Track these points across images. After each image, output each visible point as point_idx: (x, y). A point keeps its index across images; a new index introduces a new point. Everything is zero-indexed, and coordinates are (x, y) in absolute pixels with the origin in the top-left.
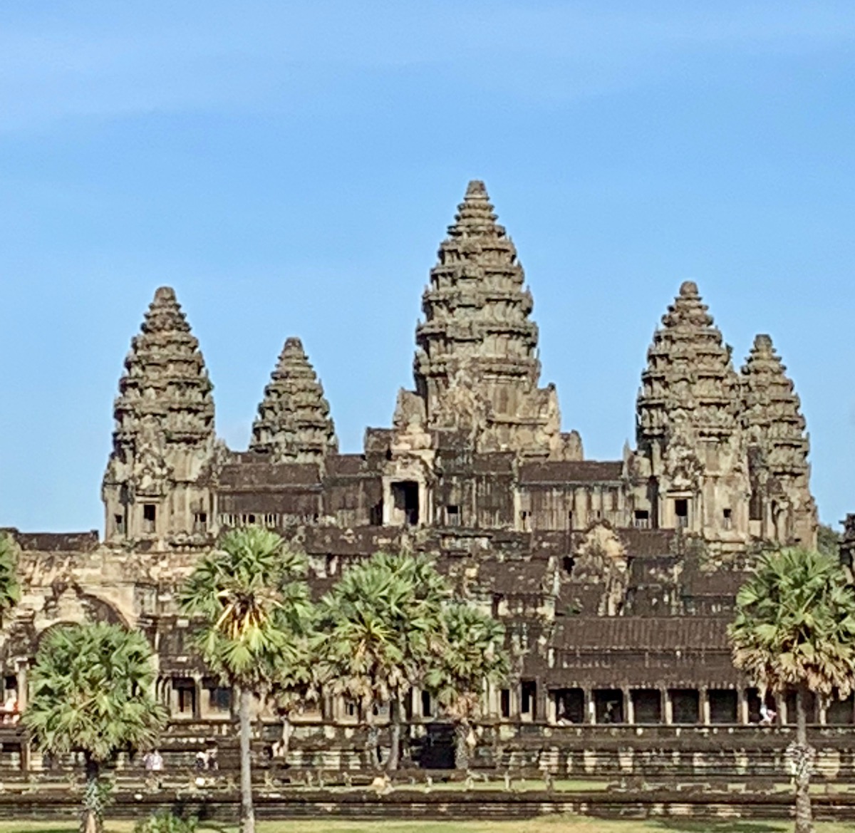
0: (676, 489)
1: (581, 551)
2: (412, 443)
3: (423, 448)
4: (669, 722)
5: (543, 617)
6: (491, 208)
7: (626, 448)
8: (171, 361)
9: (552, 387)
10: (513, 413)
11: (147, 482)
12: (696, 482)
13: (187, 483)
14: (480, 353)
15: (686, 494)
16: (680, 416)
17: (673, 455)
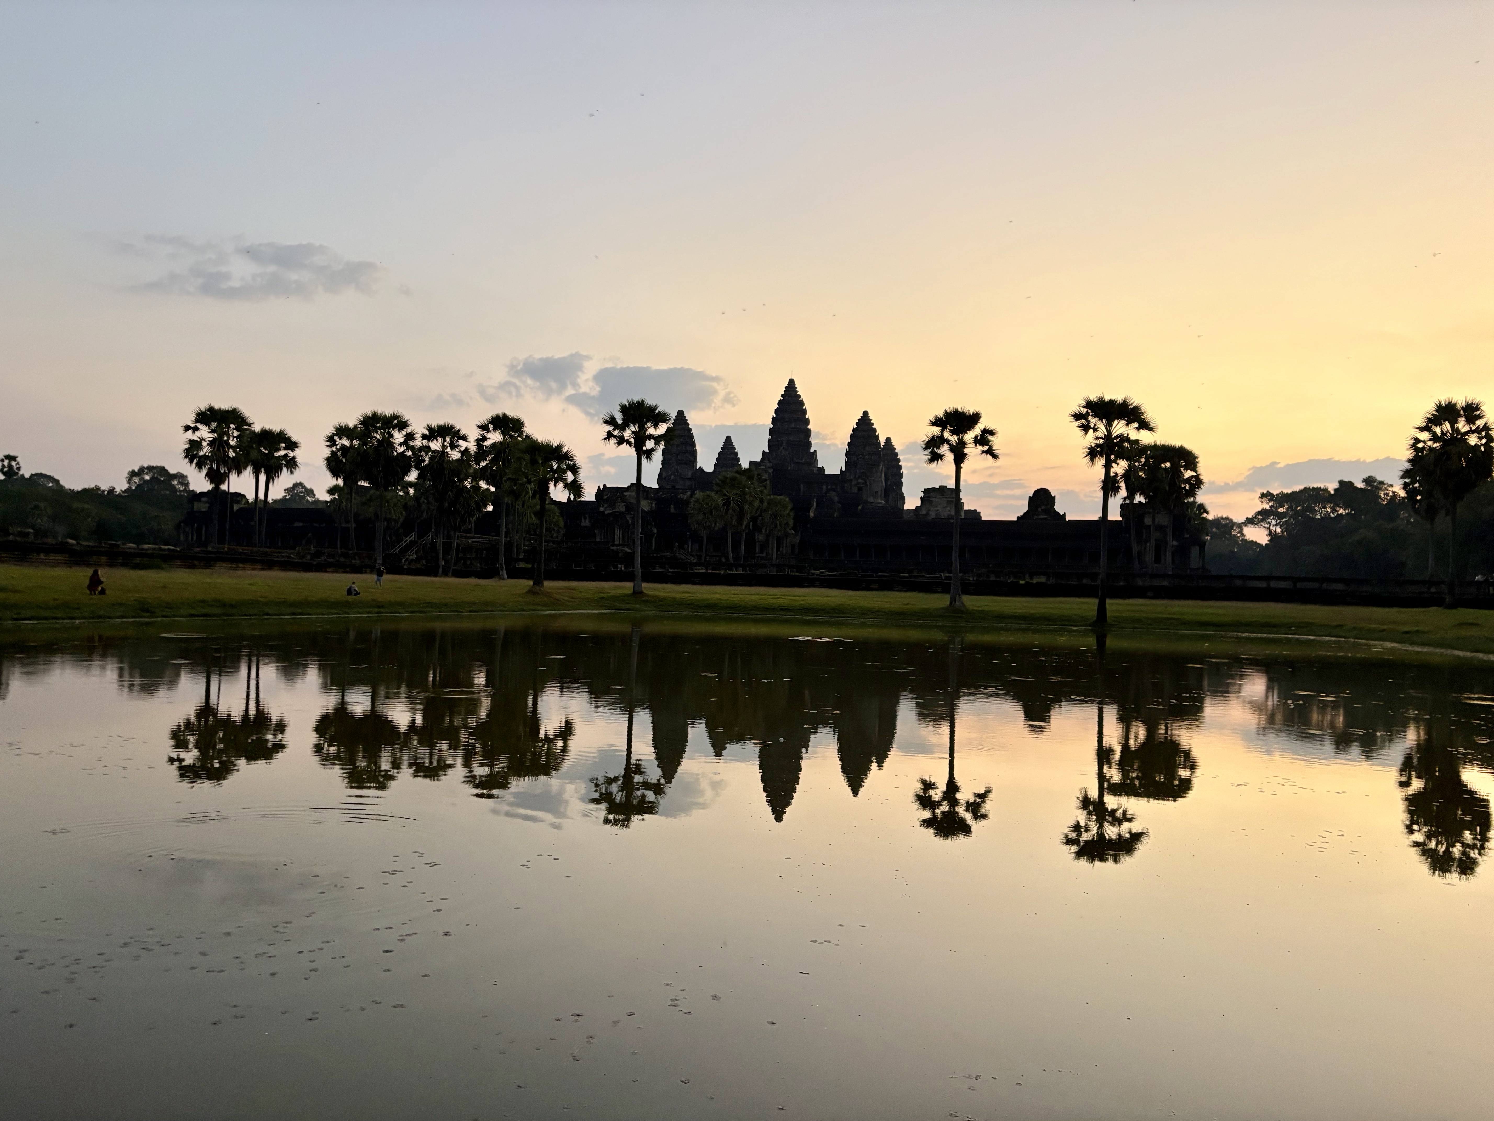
0: (858, 483)
1: (824, 500)
2: (765, 466)
3: (769, 468)
4: (858, 559)
5: (809, 516)
6: (796, 388)
7: (841, 469)
8: (682, 436)
9: (815, 451)
10: (802, 460)
11: (672, 477)
12: (866, 482)
13: (687, 478)
14: (791, 438)
15: (862, 486)
16: (861, 458)
17: (858, 471)
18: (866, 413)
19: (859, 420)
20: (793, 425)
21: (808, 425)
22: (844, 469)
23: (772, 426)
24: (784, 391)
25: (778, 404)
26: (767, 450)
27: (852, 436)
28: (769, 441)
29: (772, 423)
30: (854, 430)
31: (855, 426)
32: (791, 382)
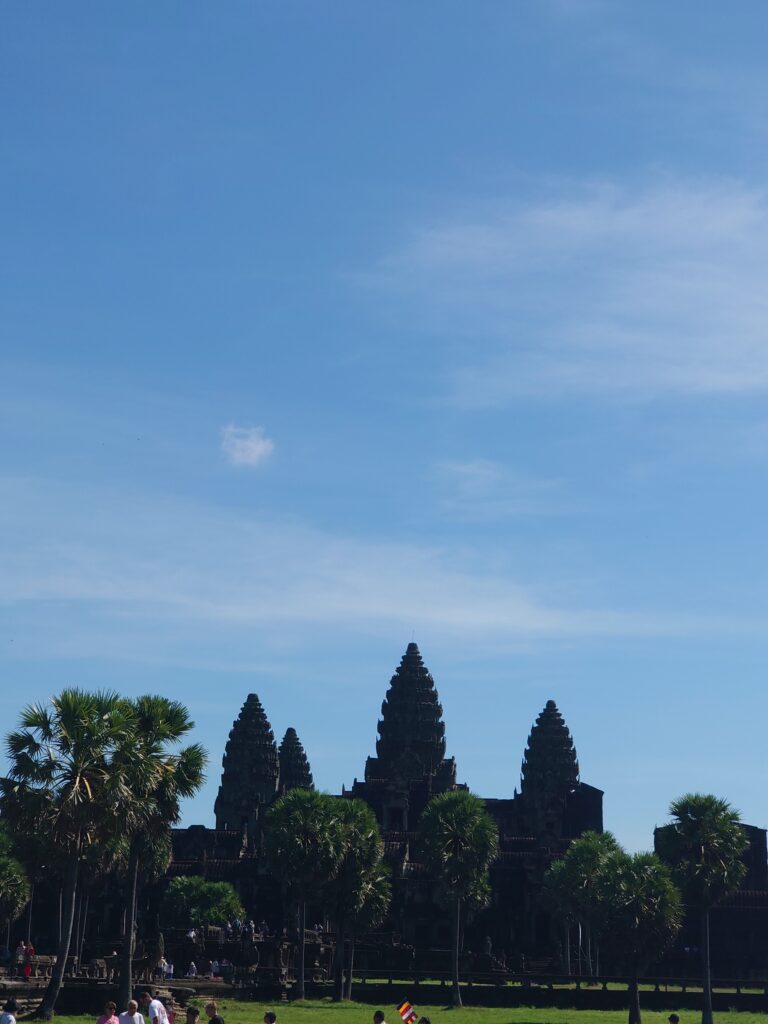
6: (421, 658)
7: (515, 791)
9: (452, 758)
10: (434, 772)
11: (244, 803)
18: (551, 705)
19: (540, 714)
21: (440, 715)
22: (519, 792)
23: (382, 718)
24: (402, 663)
25: (392, 682)
26: (374, 755)
27: (530, 741)
28: (378, 744)
29: (383, 713)
30: (534, 730)
31: (536, 725)
32: (412, 647)
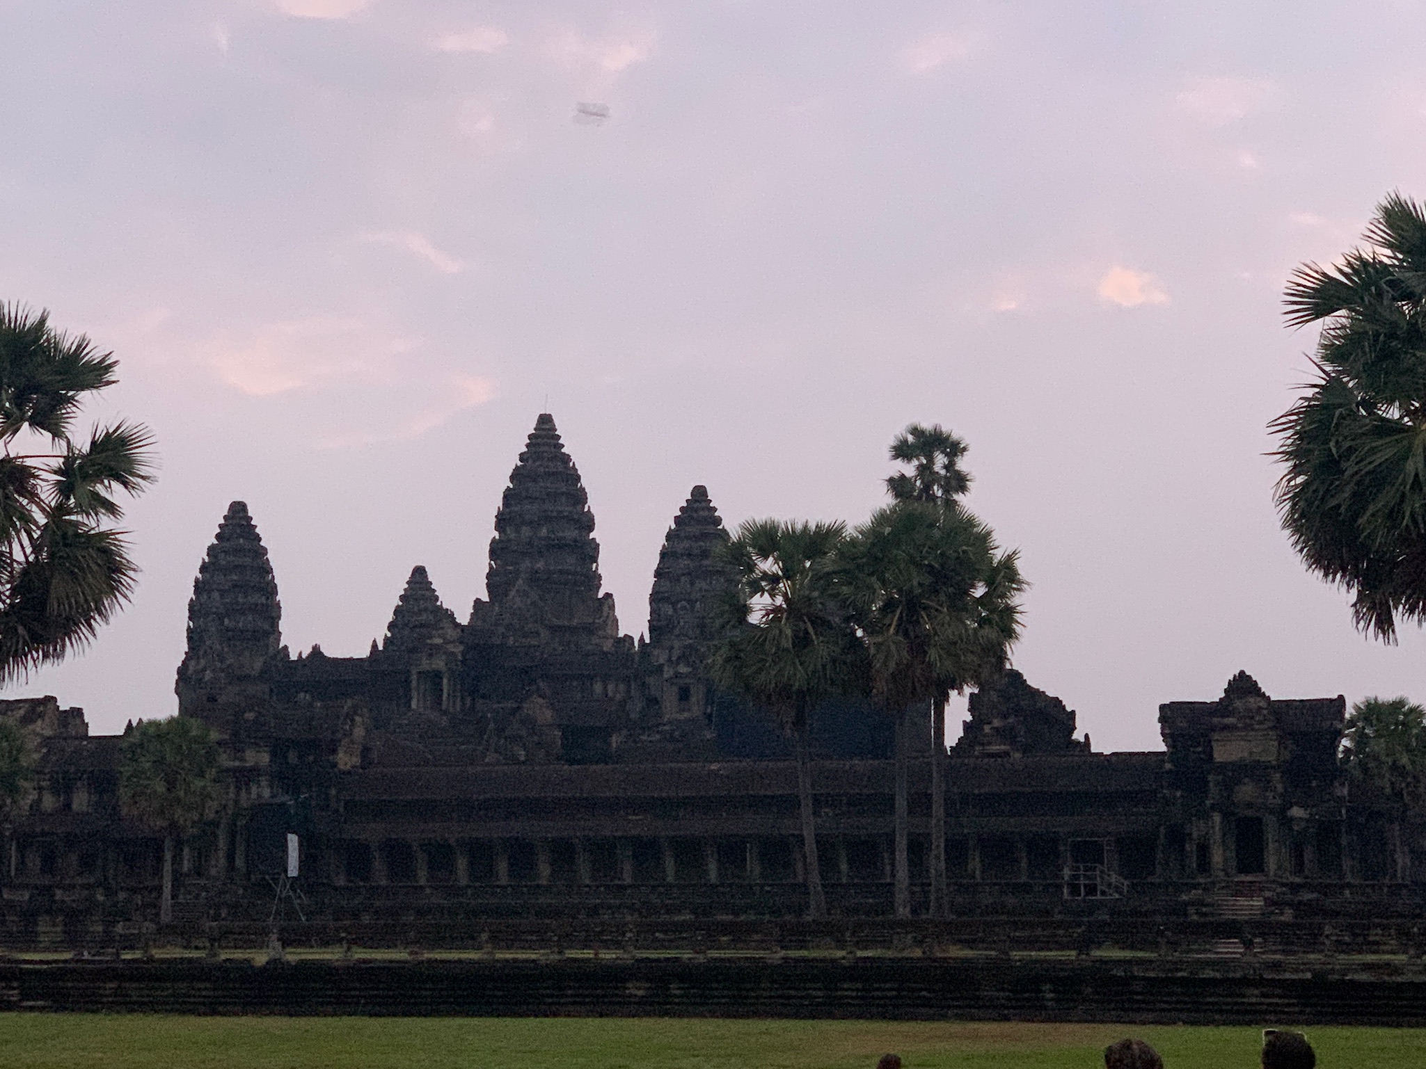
10: (571, 618)
12: (697, 670)
14: (540, 565)
15: (687, 681)
16: (684, 608)
17: (676, 644)
18: (700, 494)
19: (682, 509)
20: (544, 532)
21: (591, 528)
22: (647, 641)
23: (497, 535)
24: (527, 446)
25: (512, 478)
26: (484, 596)
28: (489, 575)
29: (497, 527)
30: (670, 536)
31: (673, 527)
